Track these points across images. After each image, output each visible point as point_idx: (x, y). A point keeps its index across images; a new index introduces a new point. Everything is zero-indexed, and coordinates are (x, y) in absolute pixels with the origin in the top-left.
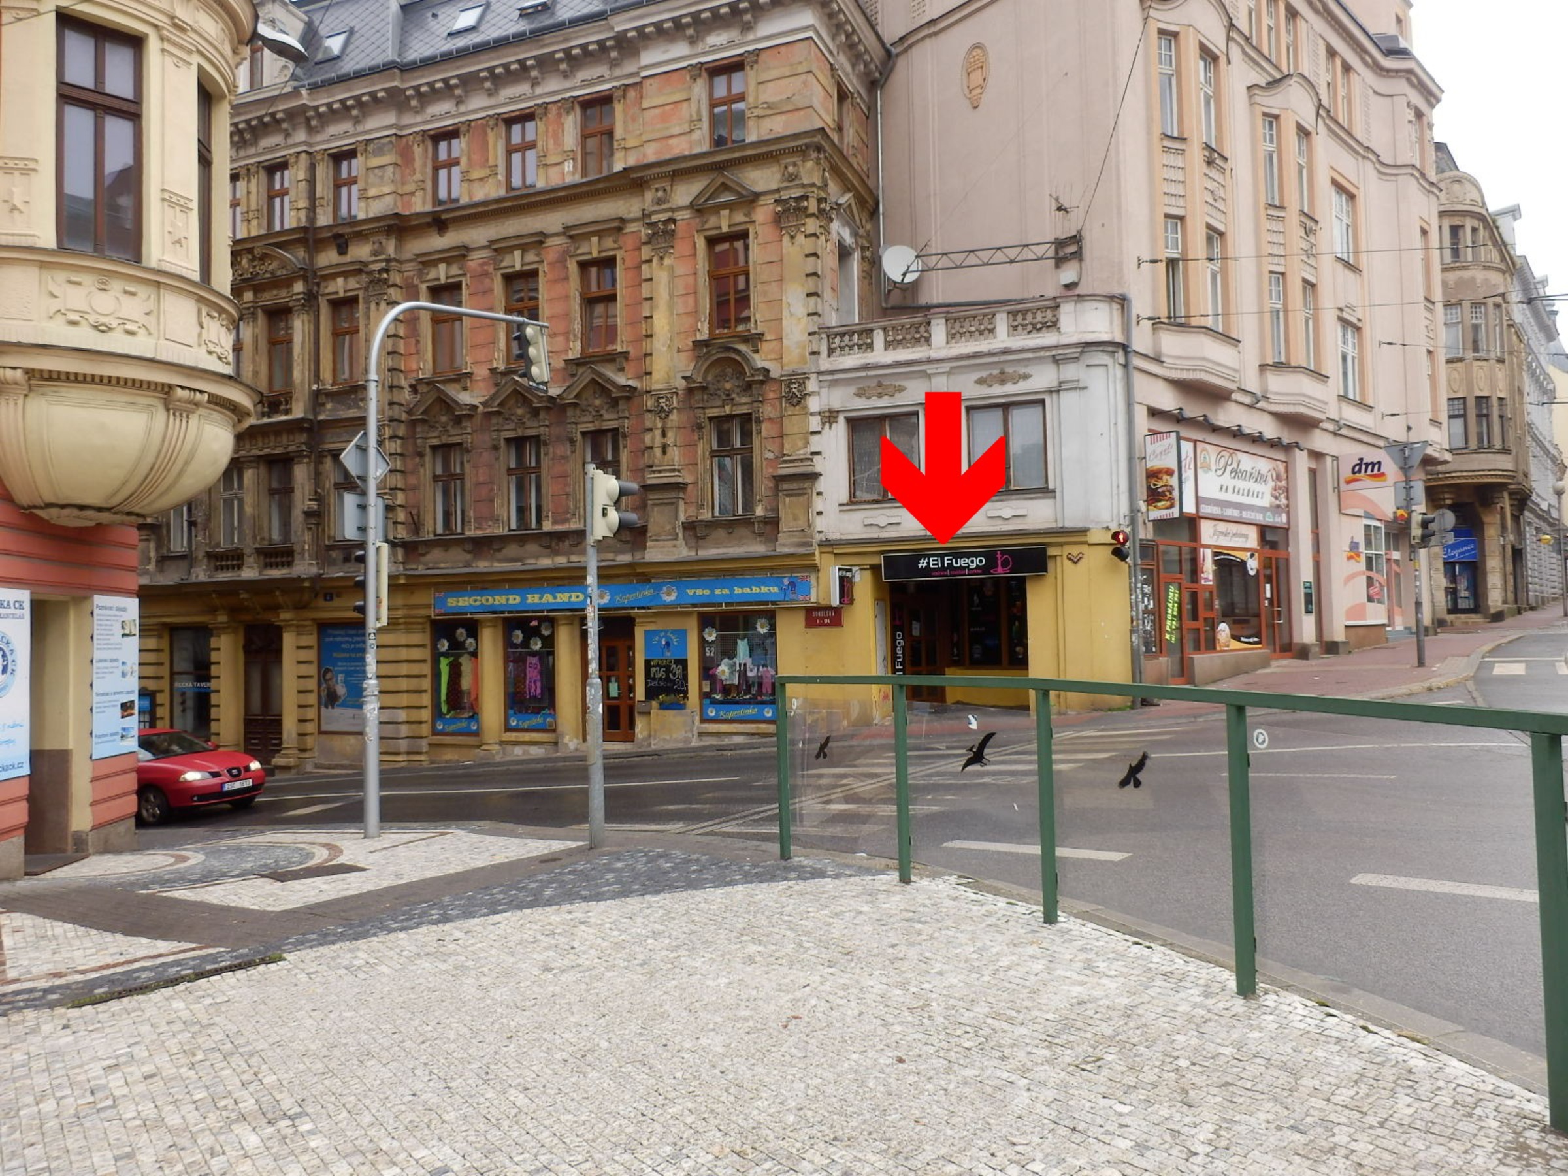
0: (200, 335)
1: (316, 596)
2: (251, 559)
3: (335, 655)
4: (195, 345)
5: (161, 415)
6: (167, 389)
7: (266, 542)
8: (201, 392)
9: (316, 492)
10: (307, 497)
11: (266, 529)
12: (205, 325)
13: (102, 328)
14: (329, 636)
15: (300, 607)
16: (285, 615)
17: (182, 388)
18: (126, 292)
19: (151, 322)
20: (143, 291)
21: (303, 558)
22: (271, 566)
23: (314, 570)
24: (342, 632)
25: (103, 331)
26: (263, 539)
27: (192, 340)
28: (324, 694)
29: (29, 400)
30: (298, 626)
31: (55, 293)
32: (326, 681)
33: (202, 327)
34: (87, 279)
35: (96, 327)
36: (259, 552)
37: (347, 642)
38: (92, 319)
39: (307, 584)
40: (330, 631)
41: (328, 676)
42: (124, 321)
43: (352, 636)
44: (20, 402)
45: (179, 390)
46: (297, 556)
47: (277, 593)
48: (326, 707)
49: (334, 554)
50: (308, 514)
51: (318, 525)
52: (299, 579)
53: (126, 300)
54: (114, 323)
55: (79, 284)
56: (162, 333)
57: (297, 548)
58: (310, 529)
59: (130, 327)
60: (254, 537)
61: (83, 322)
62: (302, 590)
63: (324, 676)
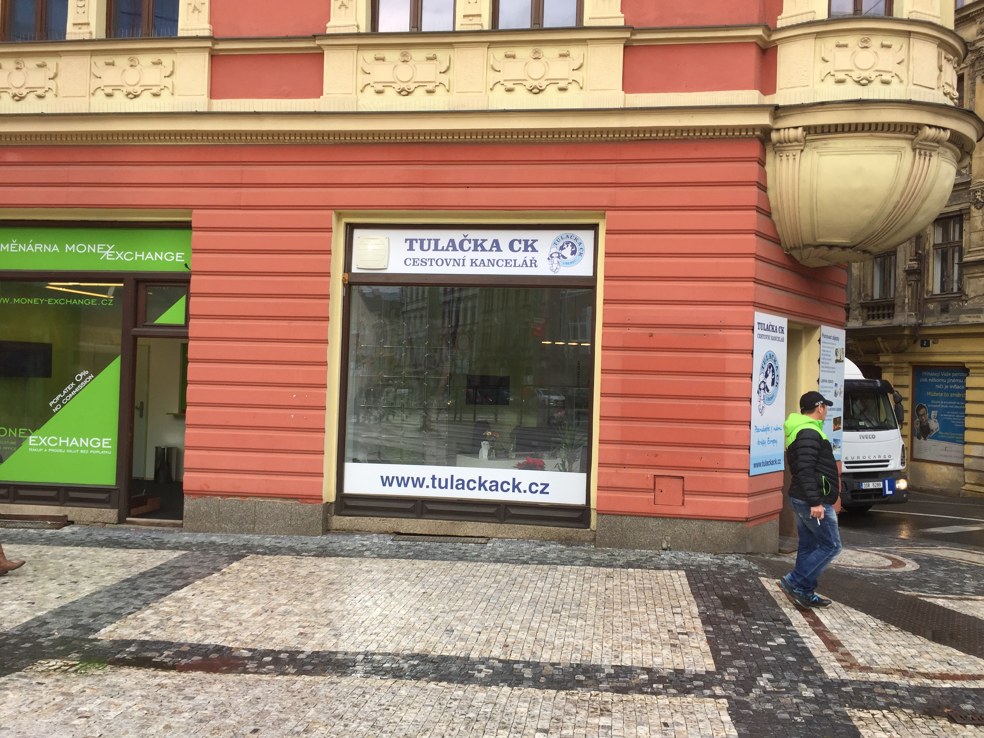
0: (939, 78)
1: (915, 342)
2: (857, 312)
3: (929, 393)
4: (936, 88)
5: (908, 154)
6: (916, 128)
7: (869, 298)
8: (945, 129)
9: (917, 253)
10: (908, 257)
11: (869, 287)
12: (943, 69)
13: (864, 82)
14: (924, 377)
15: (898, 351)
16: (884, 359)
17: (930, 126)
18: (883, 46)
19: (901, 70)
20: (896, 42)
21: (903, 310)
22: (873, 318)
23: (913, 321)
24: (938, 374)
25: (864, 85)
26: (866, 295)
27: (934, 84)
28: (917, 427)
29: (804, 153)
30: (895, 368)
31: (827, 59)
32: (919, 416)
33: (941, 71)
34: (852, 41)
35: (858, 82)
36: (863, 306)
37: (942, 383)
38: (855, 75)
39: (907, 332)
40: (924, 373)
41: (922, 411)
42: (880, 72)
43: (946, 378)
44: (797, 157)
45: (927, 128)
46: (897, 309)
47: (879, 339)
48: (919, 438)
49: (931, 306)
50: (909, 272)
51: (917, 281)
52: (900, 328)
53: (883, 53)
54: (873, 75)
55: (846, 46)
56: (911, 79)
57: (898, 302)
58: (910, 285)
59: (886, 77)
60: (860, 294)
61: (849, 80)
62: (902, 337)
63: (918, 410)
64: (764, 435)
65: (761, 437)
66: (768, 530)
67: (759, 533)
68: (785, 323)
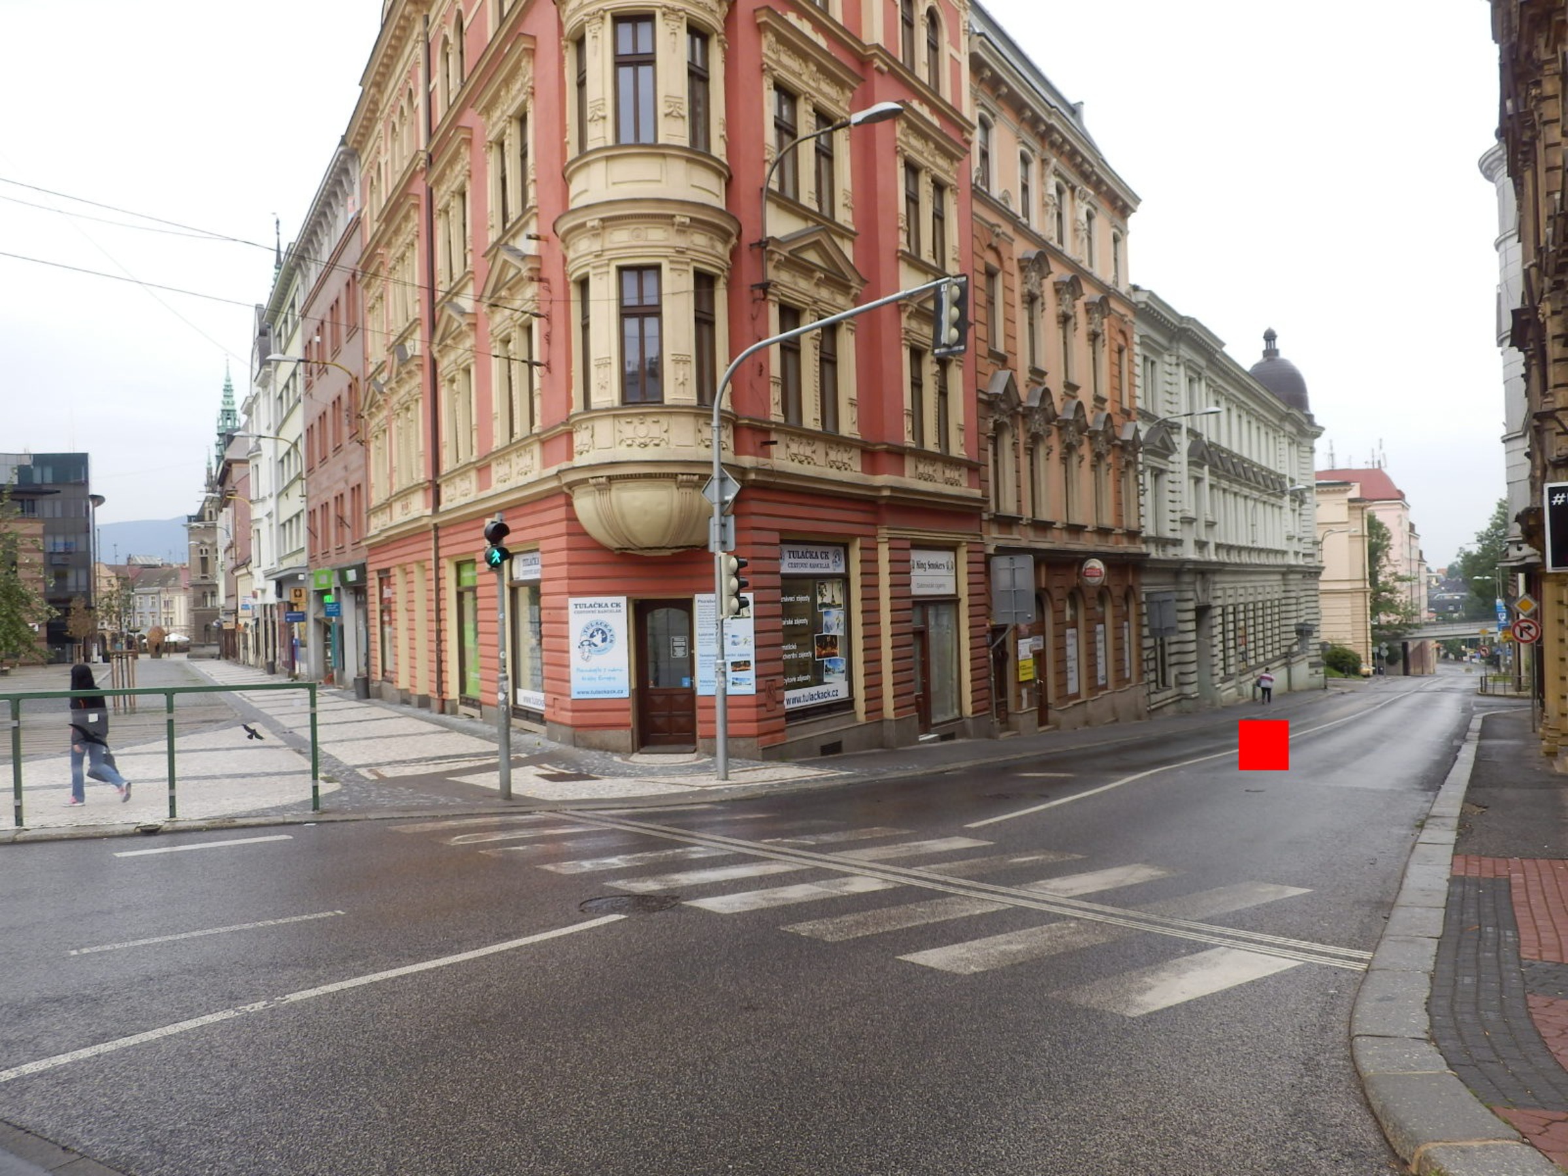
4: (694, 445)
31: (621, 430)
42: (652, 439)
64: (593, 674)
65: (587, 675)
66: (611, 736)
67: (596, 736)
68: (622, 600)
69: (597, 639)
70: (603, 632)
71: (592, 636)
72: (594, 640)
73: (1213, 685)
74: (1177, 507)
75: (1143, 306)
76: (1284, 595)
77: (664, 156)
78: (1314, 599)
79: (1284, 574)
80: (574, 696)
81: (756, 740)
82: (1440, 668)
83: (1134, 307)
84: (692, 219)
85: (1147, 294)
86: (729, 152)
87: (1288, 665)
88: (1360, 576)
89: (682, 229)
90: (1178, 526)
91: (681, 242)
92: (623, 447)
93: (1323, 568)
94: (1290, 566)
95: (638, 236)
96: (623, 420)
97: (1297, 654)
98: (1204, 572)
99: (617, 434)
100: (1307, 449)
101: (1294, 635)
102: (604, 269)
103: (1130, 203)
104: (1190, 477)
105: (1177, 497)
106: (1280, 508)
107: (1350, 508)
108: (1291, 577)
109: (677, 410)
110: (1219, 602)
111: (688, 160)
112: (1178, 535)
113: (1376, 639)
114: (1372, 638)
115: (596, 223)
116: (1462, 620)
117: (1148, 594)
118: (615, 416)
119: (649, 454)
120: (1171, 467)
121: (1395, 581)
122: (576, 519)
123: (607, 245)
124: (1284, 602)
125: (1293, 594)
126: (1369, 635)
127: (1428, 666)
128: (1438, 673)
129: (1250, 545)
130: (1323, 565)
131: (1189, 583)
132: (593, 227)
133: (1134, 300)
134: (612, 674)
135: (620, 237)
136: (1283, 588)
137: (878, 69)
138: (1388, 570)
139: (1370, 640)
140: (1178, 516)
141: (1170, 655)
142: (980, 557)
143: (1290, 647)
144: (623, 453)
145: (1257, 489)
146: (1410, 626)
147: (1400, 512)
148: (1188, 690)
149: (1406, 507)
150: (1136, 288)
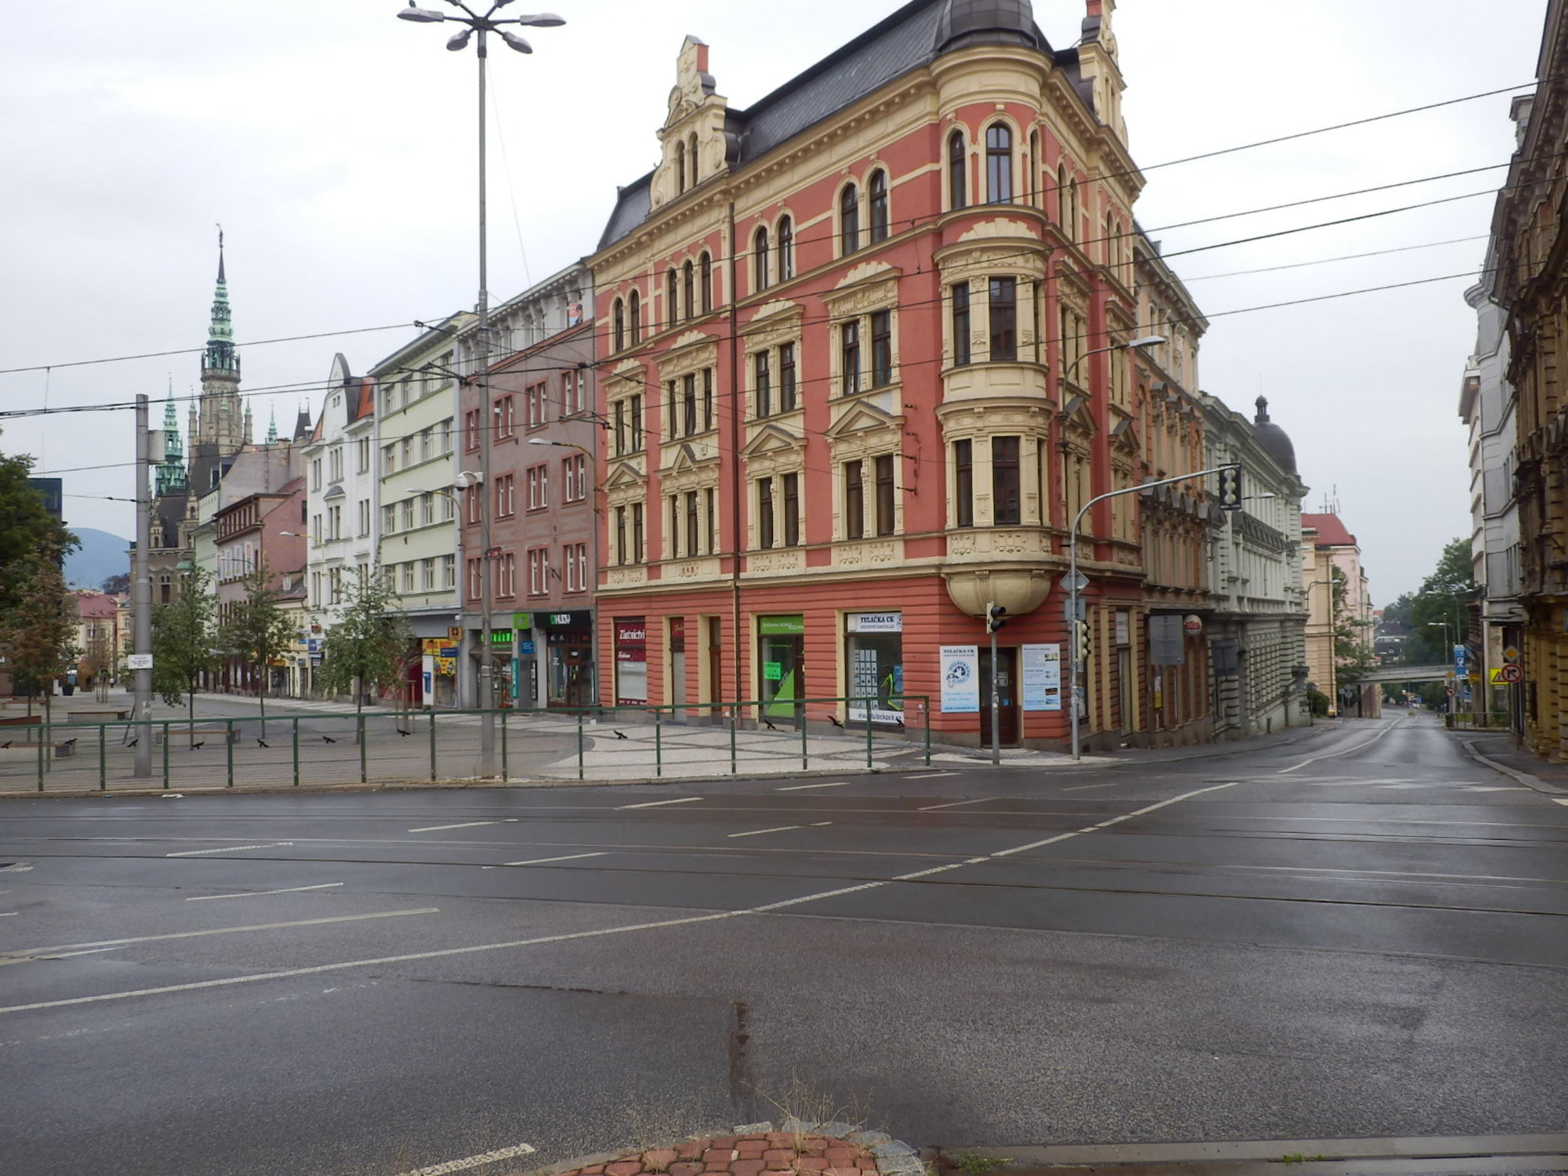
64: (955, 697)
65: (952, 697)
66: (966, 736)
67: (957, 737)
68: (975, 648)
69: (959, 673)
70: (963, 669)
71: (955, 671)
72: (956, 674)
73: (1247, 717)
74: (1225, 568)
75: (1209, 408)
76: (1282, 640)
77: (1022, 368)
78: (1301, 643)
79: (1282, 622)
80: (943, 710)
81: (1059, 740)
82: (1383, 711)
83: (1203, 409)
84: (1040, 408)
85: (1213, 400)
86: (1048, 359)
87: (1285, 703)
88: (1326, 622)
89: (1034, 415)
90: (1226, 584)
91: (1033, 423)
92: (997, 552)
93: (1309, 616)
94: (1288, 615)
95: (1007, 419)
96: (997, 535)
97: (1294, 693)
98: (1243, 622)
99: (994, 544)
100: (1296, 507)
101: (1290, 676)
102: (985, 439)
103: (1203, 327)
104: (1233, 543)
105: (1225, 560)
106: (1280, 562)
107: (1316, 556)
108: (1289, 624)
109: (1029, 529)
110: (1252, 646)
111: (1035, 370)
112: (1226, 592)
113: (1340, 682)
114: (1337, 679)
115: (981, 410)
116: (1401, 665)
117: (1213, 642)
118: (992, 532)
119: (1014, 557)
120: (1221, 536)
121: (1351, 625)
122: (948, 595)
123: (986, 424)
124: (1282, 646)
125: (1289, 640)
126: (1334, 678)
127: (1375, 709)
128: (1382, 716)
129: (1263, 597)
130: (1309, 613)
131: (1234, 632)
132: (979, 413)
133: (1203, 403)
134: (969, 696)
135: (996, 420)
136: (1281, 634)
137: (1101, 281)
138: (1345, 614)
139: (1334, 682)
140: (1226, 576)
141: (1222, 691)
142: (1141, 616)
143: (1287, 687)
144: (997, 556)
145: (1267, 548)
146: (1366, 669)
147: (1354, 557)
148: (1234, 720)
149: (1357, 552)
150: (1205, 394)
